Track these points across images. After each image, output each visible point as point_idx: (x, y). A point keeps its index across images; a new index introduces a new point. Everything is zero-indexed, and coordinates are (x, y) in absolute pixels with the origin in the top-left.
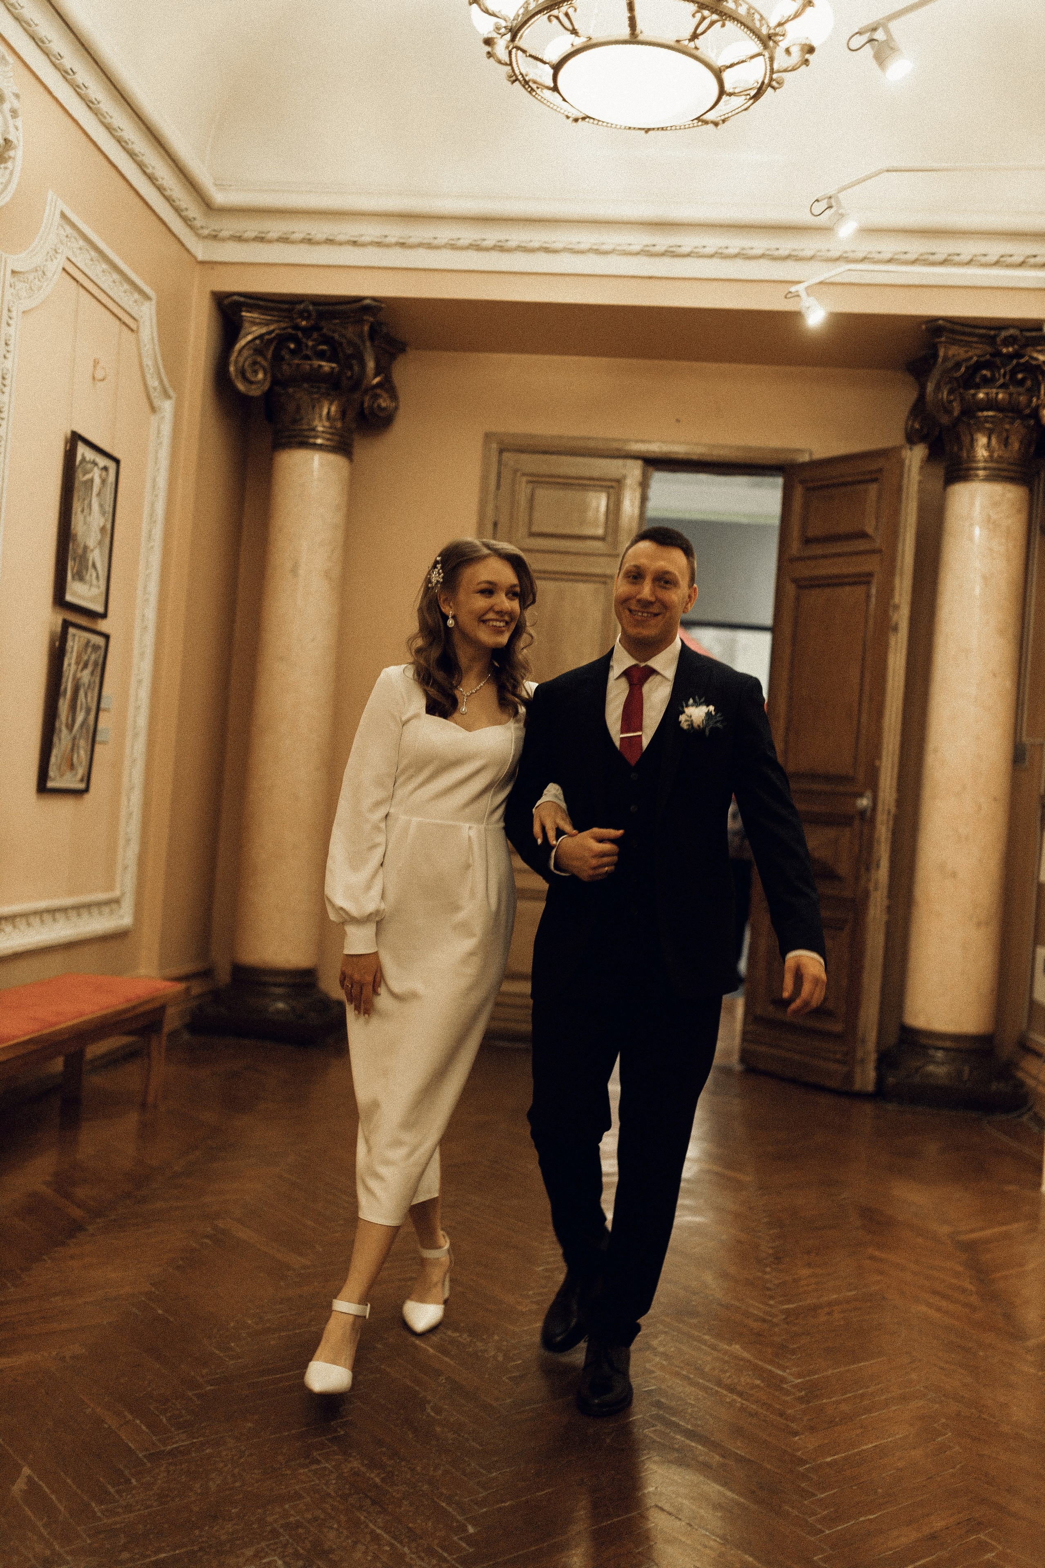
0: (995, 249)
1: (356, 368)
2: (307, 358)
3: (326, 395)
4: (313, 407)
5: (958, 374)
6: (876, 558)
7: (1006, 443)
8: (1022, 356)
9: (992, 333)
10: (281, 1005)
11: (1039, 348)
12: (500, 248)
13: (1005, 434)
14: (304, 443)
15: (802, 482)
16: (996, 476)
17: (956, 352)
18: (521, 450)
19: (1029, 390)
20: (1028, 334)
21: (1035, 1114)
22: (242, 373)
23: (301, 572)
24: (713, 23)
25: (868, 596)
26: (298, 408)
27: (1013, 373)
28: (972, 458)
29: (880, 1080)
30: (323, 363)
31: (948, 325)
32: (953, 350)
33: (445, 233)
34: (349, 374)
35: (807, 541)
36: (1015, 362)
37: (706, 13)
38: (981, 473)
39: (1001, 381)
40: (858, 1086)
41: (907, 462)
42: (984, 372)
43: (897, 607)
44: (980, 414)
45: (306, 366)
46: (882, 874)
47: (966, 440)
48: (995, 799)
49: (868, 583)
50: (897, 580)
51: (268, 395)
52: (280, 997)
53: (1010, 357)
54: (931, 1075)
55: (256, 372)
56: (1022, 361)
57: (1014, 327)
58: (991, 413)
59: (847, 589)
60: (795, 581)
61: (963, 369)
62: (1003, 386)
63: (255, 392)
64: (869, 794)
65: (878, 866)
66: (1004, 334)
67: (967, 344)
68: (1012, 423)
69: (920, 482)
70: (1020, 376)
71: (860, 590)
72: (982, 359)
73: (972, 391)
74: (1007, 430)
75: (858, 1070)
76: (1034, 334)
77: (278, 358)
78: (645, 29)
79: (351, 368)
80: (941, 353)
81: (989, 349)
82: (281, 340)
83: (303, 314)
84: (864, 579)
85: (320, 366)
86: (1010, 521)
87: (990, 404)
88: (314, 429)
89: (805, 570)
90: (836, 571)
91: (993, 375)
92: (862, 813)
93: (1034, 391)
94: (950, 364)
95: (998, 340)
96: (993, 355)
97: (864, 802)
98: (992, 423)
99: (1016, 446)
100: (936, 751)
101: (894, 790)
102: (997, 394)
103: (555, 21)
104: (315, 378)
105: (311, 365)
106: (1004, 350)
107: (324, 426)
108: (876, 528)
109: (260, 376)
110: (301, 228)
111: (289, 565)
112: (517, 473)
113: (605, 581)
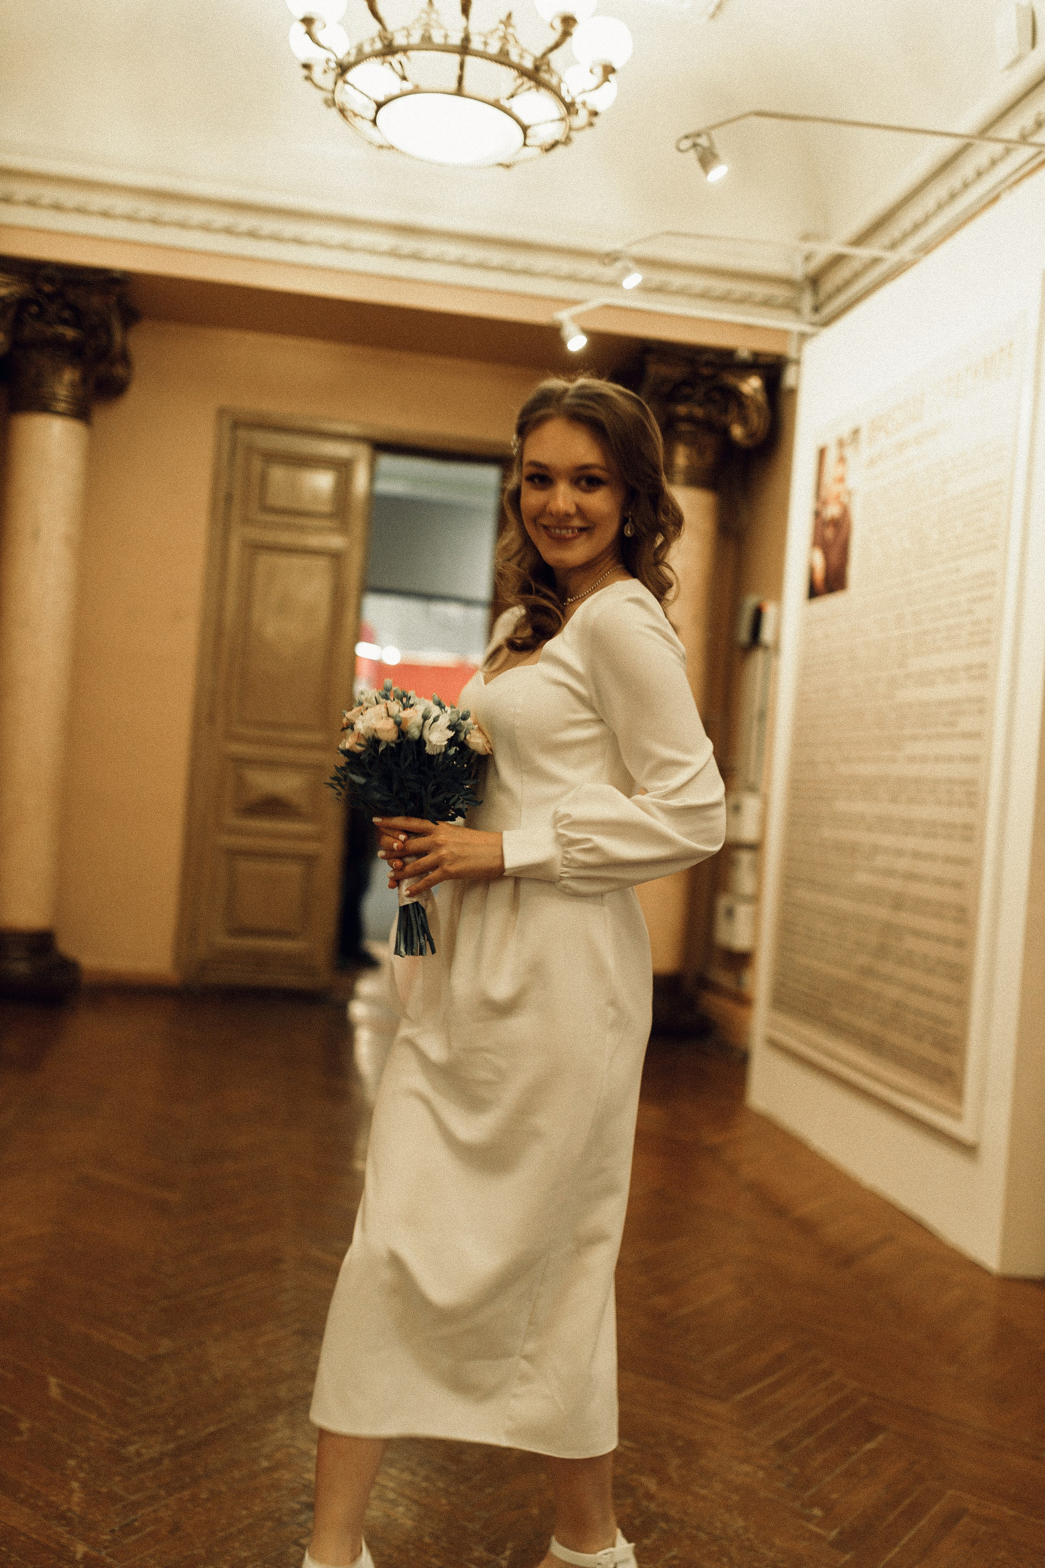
0: (700, 283)
1: (104, 338)
2: (50, 323)
3: (69, 362)
4: (56, 372)
5: (664, 390)
7: (701, 452)
8: (718, 378)
9: (694, 356)
10: (22, 966)
11: (730, 372)
12: (253, 234)
13: (702, 446)
14: (45, 409)
16: (692, 482)
17: (664, 370)
18: (258, 426)
19: (721, 407)
20: (721, 360)
23: (42, 536)
24: (529, 89)
26: (39, 372)
27: (710, 392)
30: (68, 330)
31: (658, 346)
32: (660, 369)
33: (199, 215)
34: (94, 343)
36: (711, 382)
37: (525, 79)
38: (682, 478)
39: (701, 399)
42: (686, 389)
44: (681, 427)
45: (49, 331)
51: (7, 356)
52: (21, 958)
53: (708, 378)
56: (717, 382)
57: (712, 352)
58: (689, 427)
61: (668, 386)
62: (702, 404)
66: (703, 359)
67: (673, 364)
68: (707, 437)
70: (713, 395)
72: (685, 378)
73: (675, 406)
74: (703, 443)
76: (727, 360)
77: (18, 322)
78: (469, 85)
79: (96, 337)
80: (649, 369)
81: (691, 369)
82: (22, 303)
83: (50, 280)
85: (64, 334)
87: (690, 419)
88: (56, 394)
91: (692, 393)
93: (725, 410)
94: (656, 379)
95: (699, 363)
96: (694, 375)
98: (690, 435)
99: (710, 457)
102: (695, 410)
103: (387, 65)
104: (58, 343)
105: (54, 331)
106: (704, 372)
107: (66, 391)
110: (49, 193)
111: (29, 531)
112: (250, 449)
113: (336, 557)
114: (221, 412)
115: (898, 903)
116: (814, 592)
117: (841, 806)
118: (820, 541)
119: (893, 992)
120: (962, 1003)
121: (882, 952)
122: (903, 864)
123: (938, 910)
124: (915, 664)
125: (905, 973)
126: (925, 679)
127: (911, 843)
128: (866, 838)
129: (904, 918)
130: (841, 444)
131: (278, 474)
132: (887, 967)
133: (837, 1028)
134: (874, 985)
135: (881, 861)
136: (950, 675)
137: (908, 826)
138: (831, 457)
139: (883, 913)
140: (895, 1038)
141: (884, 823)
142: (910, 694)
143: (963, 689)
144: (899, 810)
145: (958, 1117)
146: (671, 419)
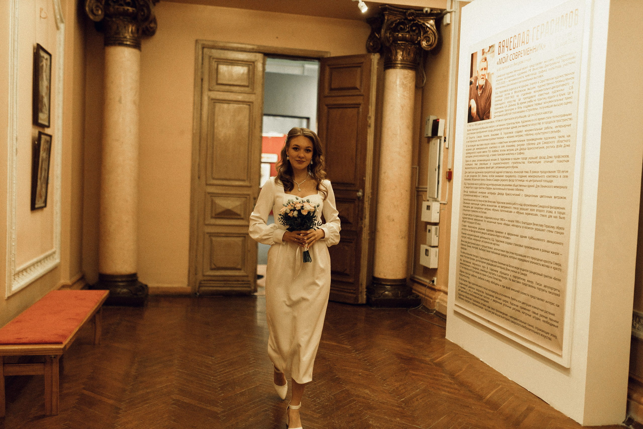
1: (146, 11)
2: (122, 5)
3: (131, 22)
4: (125, 27)
5: (392, 27)
6: (362, 98)
7: (408, 54)
8: (415, 20)
9: (405, 11)
10: (125, 290)
11: (421, 18)
13: (408, 50)
14: (121, 44)
15: (329, 65)
16: (405, 67)
17: (392, 18)
18: (213, 47)
19: (417, 34)
20: (417, 12)
21: (424, 306)
22: (92, 11)
23: (123, 102)
25: (358, 113)
26: (118, 28)
27: (412, 27)
28: (396, 60)
29: (368, 298)
30: (129, 8)
31: (390, 7)
32: (391, 17)
34: (142, 13)
35: (331, 89)
36: (412, 23)
38: (399, 65)
39: (407, 30)
40: (360, 302)
41: (373, 60)
42: (401, 26)
43: (370, 118)
44: (399, 42)
45: (121, 9)
46: (367, 221)
47: (394, 52)
48: (407, 191)
49: (358, 107)
50: (370, 107)
51: (103, 21)
52: (124, 287)
53: (411, 20)
54: (387, 295)
55: (98, 10)
56: (415, 22)
57: (412, 9)
58: (403, 42)
59: (349, 110)
60: (327, 105)
61: (394, 25)
62: (408, 32)
63: (98, 19)
64: (361, 190)
65: (365, 218)
66: (409, 12)
67: (396, 15)
68: (411, 46)
69: (378, 68)
70: (414, 28)
71: (355, 111)
72: (401, 21)
73: (397, 33)
74: (409, 49)
75: (360, 296)
76: (419, 12)
77: (107, 4)
79: (143, 10)
80: (386, 18)
81: (403, 17)
84: (357, 106)
85: (128, 9)
86: (410, 85)
87: (403, 39)
88: (125, 37)
89: (330, 101)
90: (344, 102)
91: (404, 27)
92: (359, 198)
93: (419, 34)
94: (389, 22)
95: (407, 14)
96: (404, 19)
97: (360, 194)
98: (404, 46)
99: (412, 55)
100: (385, 173)
101: (370, 189)
102: (406, 35)
104: (125, 14)
105: (124, 9)
106: (409, 18)
107: (130, 36)
108: (361, 86)
109: (100, 12)
111: (118, 99)
112: (210, 57)
113: (250, 103)
114: (197, 41)
118: (473, 96)
120: (560, 306)
124: (528, 153)
125: (528, 290)
126: (533, 160)
127: (528, 233)
129: (526, 266)
131: (223, 68)
134: (511, 294)
135: (513, 239)
136: (549, 159)
138: (479, 58)
139: (516, 263)
140: (523, 318)
141: (514, 223)
143: (555, 166)
145: (561, 356)
146: (396, 40)
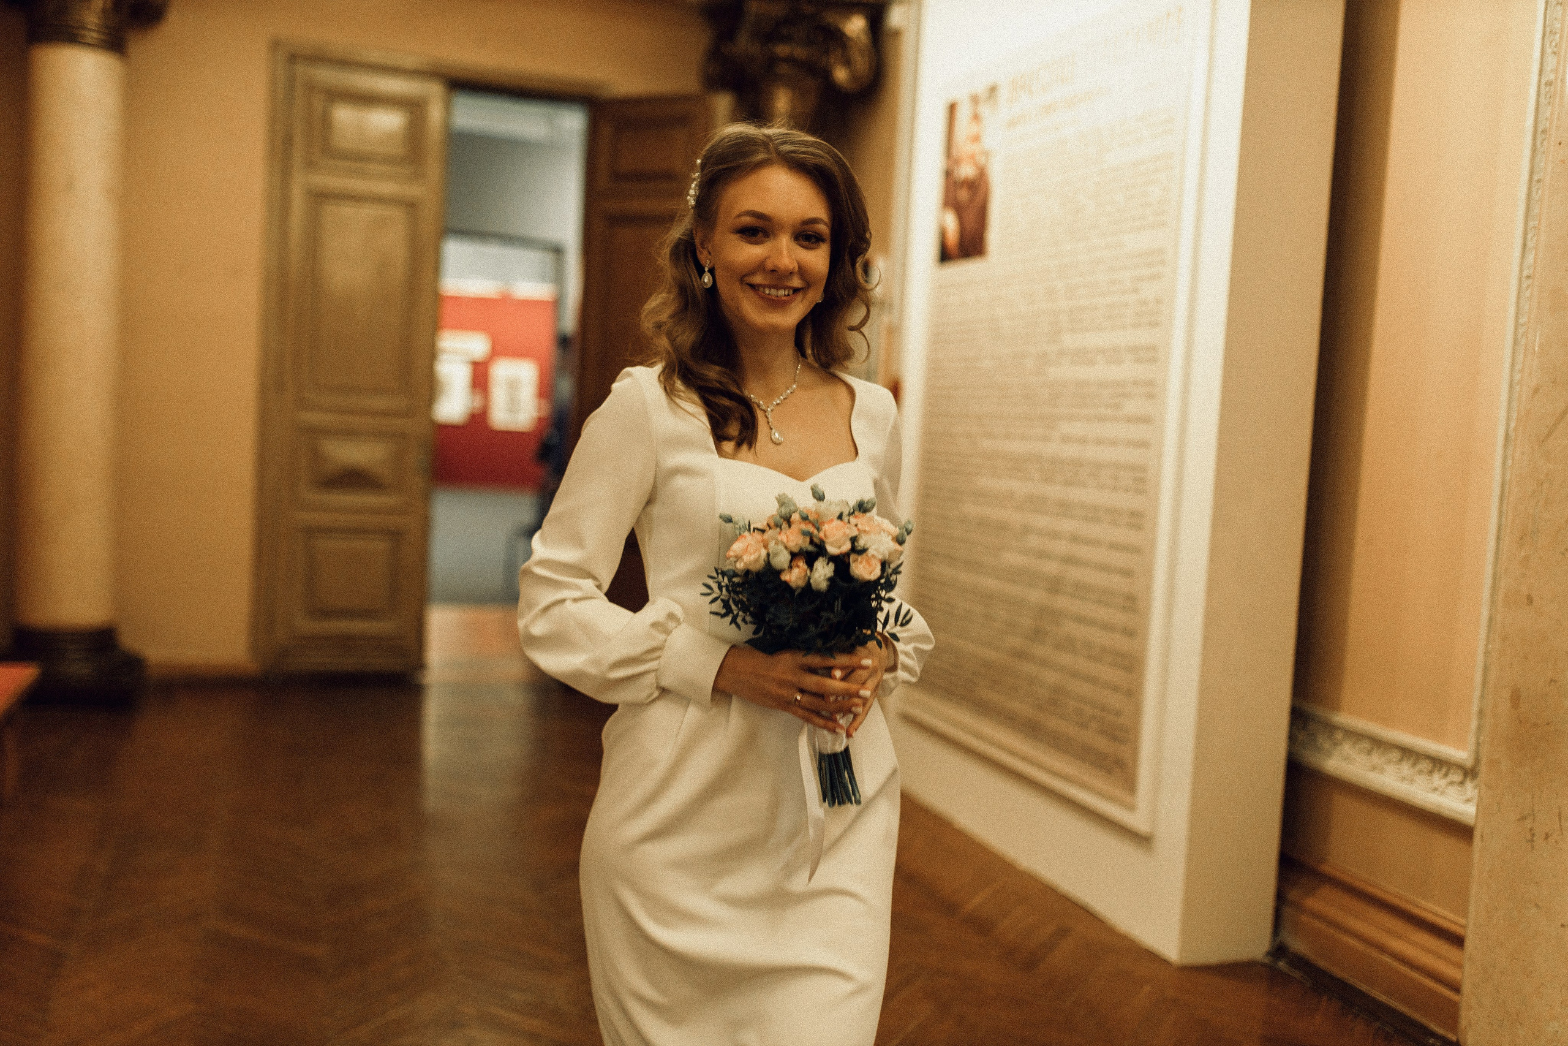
5: (764, 29)
13: (802, 90)
14: (74, 40)
15: (610, 120)
19: (823, 50)
27: (811, 32)
28: (773, 111)
35: (616, 177)
39: (801, 39)
41: (716, 107)
42: (782, 29)
44: (776, 68)
47: (768, 93)
58: (788, 68)
60: (606, 216)
61: (764, 23)
62: (802, 44)
70: (816, 36)
72: (784, 15)
73: (770, 46)
80: (747, 4)
87: (790, 60)
88: (85, 26)
89: (614, 206)
91: (792, 33)
93: (828, 52)
94: (753, 17)
96: (793, 14)
98: (788, 78)
99: (813, 100)
102: (798, 51)
107: (97, 20)
111: (62, 181)
112: (311, 87)
113: (411, 206)
114: (275, 45)
115: (1055, 586)
116: (945, 256)
117: (985, 482)
118: (951, 201)
119: (1051, 677)
120: (1133, 693)
121: (1037, 635)
122: (1061, 547)
123: (1104, 597)
124: (1069, 341)
125: (1065, 659)
126: (1082, 356)
127: (1068, 526)
128: (1015, 518)
129: (1062, 602)
130: (975, 100)
131: (344, 115)
132: (1040, 651)
133: (984, 708)
134: (1028, 668)
135: (1033, 541)
136: (1113, 355)
137: (1065, 508)
139: (1036, 596)
140: (1053, 723)
141: (1035, 504)
142: (1062, 372)
143: (1127, 370)
144: (1055, 491)
145: (1131, 808)
146: (772, 61)
